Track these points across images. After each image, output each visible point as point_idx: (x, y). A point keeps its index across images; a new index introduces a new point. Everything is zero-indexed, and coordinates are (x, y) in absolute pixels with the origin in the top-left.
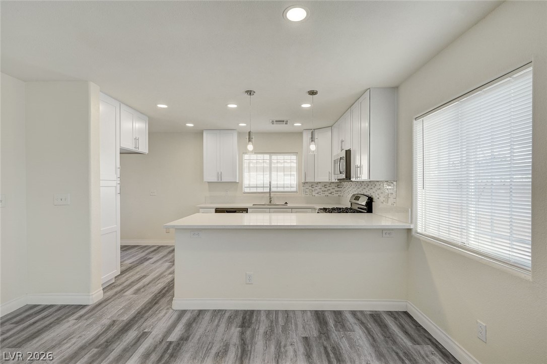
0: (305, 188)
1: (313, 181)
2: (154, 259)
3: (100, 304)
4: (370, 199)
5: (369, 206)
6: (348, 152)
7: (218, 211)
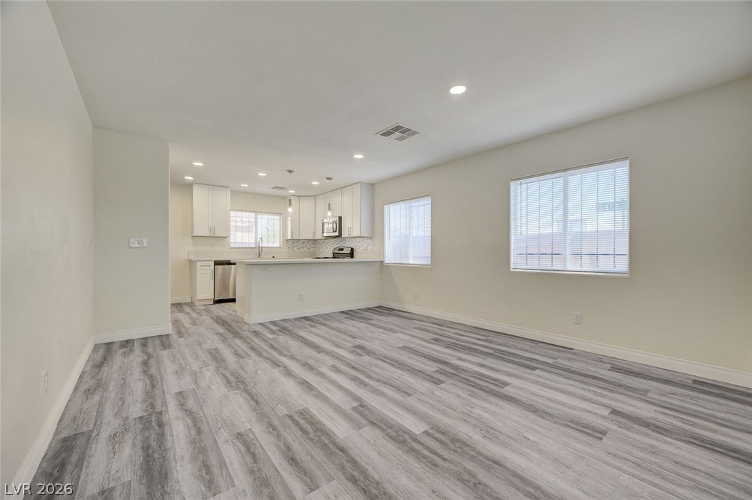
4: (352, 250)
5: (352, 255)
6: (340, 218)
7: (217, 263)
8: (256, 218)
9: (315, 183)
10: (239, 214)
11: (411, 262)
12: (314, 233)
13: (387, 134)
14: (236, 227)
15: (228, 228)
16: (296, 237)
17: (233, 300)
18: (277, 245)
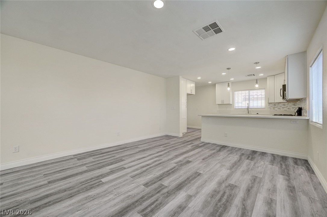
0: (270, 106)
1: (274, 102)
2: (197, 131)
3: (182, 137)
6: (284, 86)
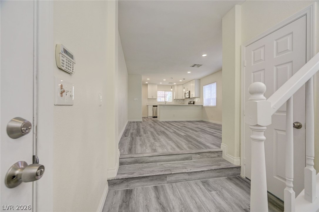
4: (194, 102)
5: (194, 103)
6: (189, 91)
7: (154, 106)
8: (165, 93)
9: (181, 81)
10: (160, 92)
11: (211, 105)
12: (182, 97)
13: (193, 66)
14: (159, 96)
15: (157, 96)
16: (177, 98)
17: (157, 117)
18: (171, 101)
